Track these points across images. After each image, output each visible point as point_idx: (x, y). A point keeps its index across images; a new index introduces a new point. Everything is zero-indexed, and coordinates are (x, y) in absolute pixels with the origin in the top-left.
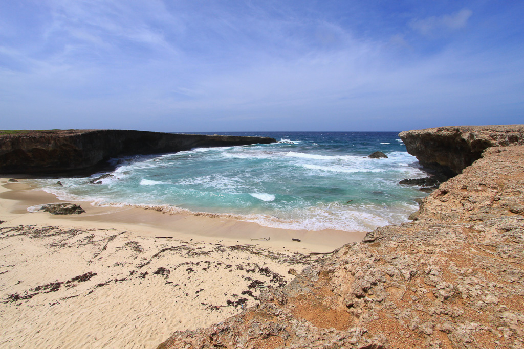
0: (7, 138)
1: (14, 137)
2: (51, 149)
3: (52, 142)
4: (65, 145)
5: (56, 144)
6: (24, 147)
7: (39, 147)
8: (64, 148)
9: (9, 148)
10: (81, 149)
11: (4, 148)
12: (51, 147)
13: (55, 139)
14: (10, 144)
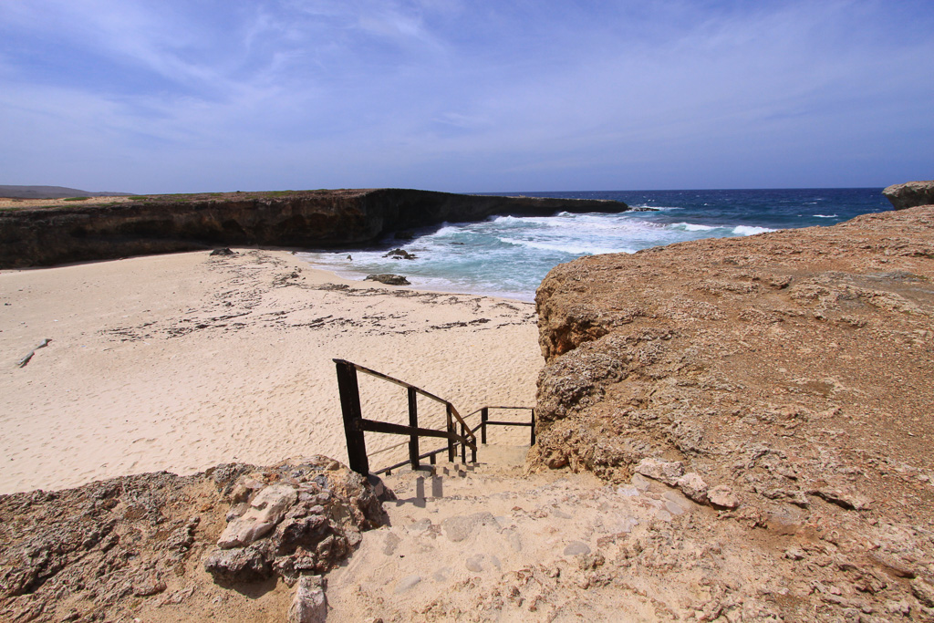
0: (287, 200)
1: (294, 199)
2: (333, 214)
3: (335, 205)
4: (348, 209)
5: (338, 207)
6: (304, 213)
7: (320, 212)
8: (347, 213)
9: (290, 214)
10: (365, 214)
11: (284, 214)
12: (332, 212)
13: (338, 201)
14: (290, 207)
